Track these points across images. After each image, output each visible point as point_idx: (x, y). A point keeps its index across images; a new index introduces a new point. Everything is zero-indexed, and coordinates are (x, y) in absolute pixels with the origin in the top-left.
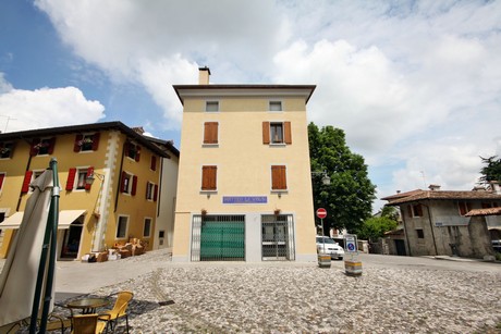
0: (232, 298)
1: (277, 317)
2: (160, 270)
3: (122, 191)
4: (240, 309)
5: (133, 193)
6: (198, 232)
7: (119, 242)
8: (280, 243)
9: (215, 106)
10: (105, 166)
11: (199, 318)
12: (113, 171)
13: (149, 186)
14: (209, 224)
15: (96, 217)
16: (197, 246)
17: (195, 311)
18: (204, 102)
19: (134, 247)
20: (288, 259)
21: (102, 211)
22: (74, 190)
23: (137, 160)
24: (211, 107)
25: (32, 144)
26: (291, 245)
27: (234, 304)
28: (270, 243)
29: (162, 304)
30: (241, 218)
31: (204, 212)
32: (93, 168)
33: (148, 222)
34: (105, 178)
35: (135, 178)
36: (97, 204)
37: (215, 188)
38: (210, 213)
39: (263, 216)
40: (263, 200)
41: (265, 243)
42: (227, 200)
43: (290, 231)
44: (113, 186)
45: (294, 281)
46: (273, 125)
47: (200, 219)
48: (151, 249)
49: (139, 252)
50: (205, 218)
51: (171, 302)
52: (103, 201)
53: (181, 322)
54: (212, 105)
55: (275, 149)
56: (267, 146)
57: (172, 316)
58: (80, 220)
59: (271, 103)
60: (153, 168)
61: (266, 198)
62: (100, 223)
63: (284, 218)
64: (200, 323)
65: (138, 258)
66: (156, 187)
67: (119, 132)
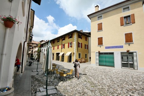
0: (103, 77)
1: (116, 86)
2: (87, 67)
3: (79, 47)
4: (104, 80)
5: (81, 47)
6: (98, 57)
7: (79, 59)
8: (130, 63)
9: (101, 18)
10: (74, 41)
11: (90, 80)
12: (76, 42)
13: (85, 45)
14: (101, 55)
15: (74, 53)
16: (98, 61)
17: (91, 78)
18: (97, 17)
19: (83, 61)
20: (134, 69)
21: (75, 52)
22: (69, 48)
23: (82, 39)
24: (99, 18)
25: (62, 38)
26: (135, 64)
27: (103, 79)
28: (126, 62)
29: (84, 74)
30: (113, 53)
31: (99, 52)
32: (72, 42)
33: (86, 55)
34: (75, 44)
35: (81, 43)
36: (74, 50)
37: (102, 44)
38: (101, 52)
39: (121, 53)
40: (122, 47)
41: (123, 62)
42: (107, 48)
43: (135, 58)
44: (76, 46)
45: (132, 77)
46: (125, 17)
47: (98, 54)
48: (88, 62)
49: (84, 62)
50: (100, 53)
51: (86, 74)
52: (75, 49)
53: (85, 79)
54: (100, 17)
55: (126, 27)
56: (123, 27)
57: (84, 78)
58: (71, 54)
59: (124, 9)
60: (86, 40)
61: (123, 46)
62: (75, 55)
63: (132, 53)
64: (90, 81)
65: (84, 63)
66: (87, 45)
67: (76, 32)
